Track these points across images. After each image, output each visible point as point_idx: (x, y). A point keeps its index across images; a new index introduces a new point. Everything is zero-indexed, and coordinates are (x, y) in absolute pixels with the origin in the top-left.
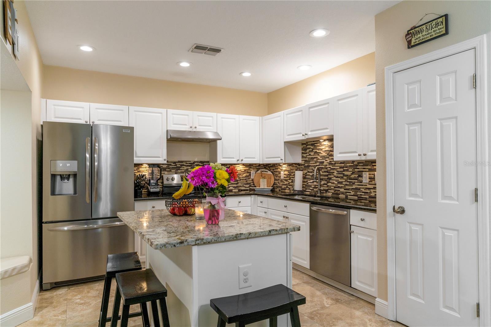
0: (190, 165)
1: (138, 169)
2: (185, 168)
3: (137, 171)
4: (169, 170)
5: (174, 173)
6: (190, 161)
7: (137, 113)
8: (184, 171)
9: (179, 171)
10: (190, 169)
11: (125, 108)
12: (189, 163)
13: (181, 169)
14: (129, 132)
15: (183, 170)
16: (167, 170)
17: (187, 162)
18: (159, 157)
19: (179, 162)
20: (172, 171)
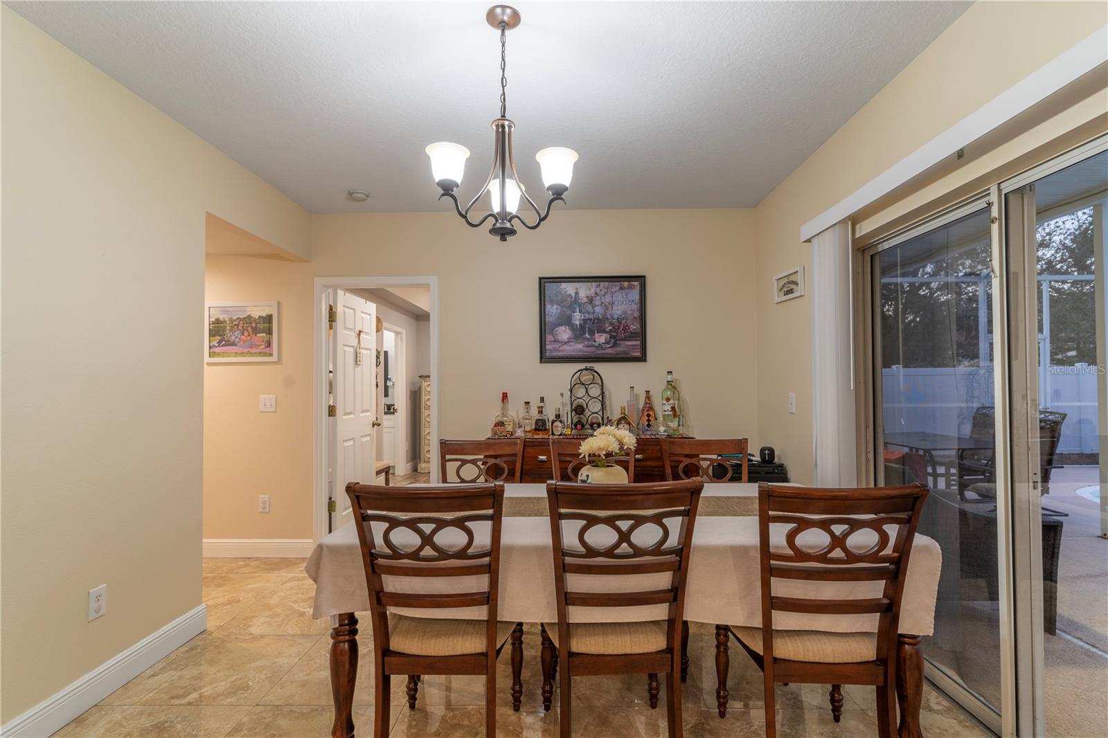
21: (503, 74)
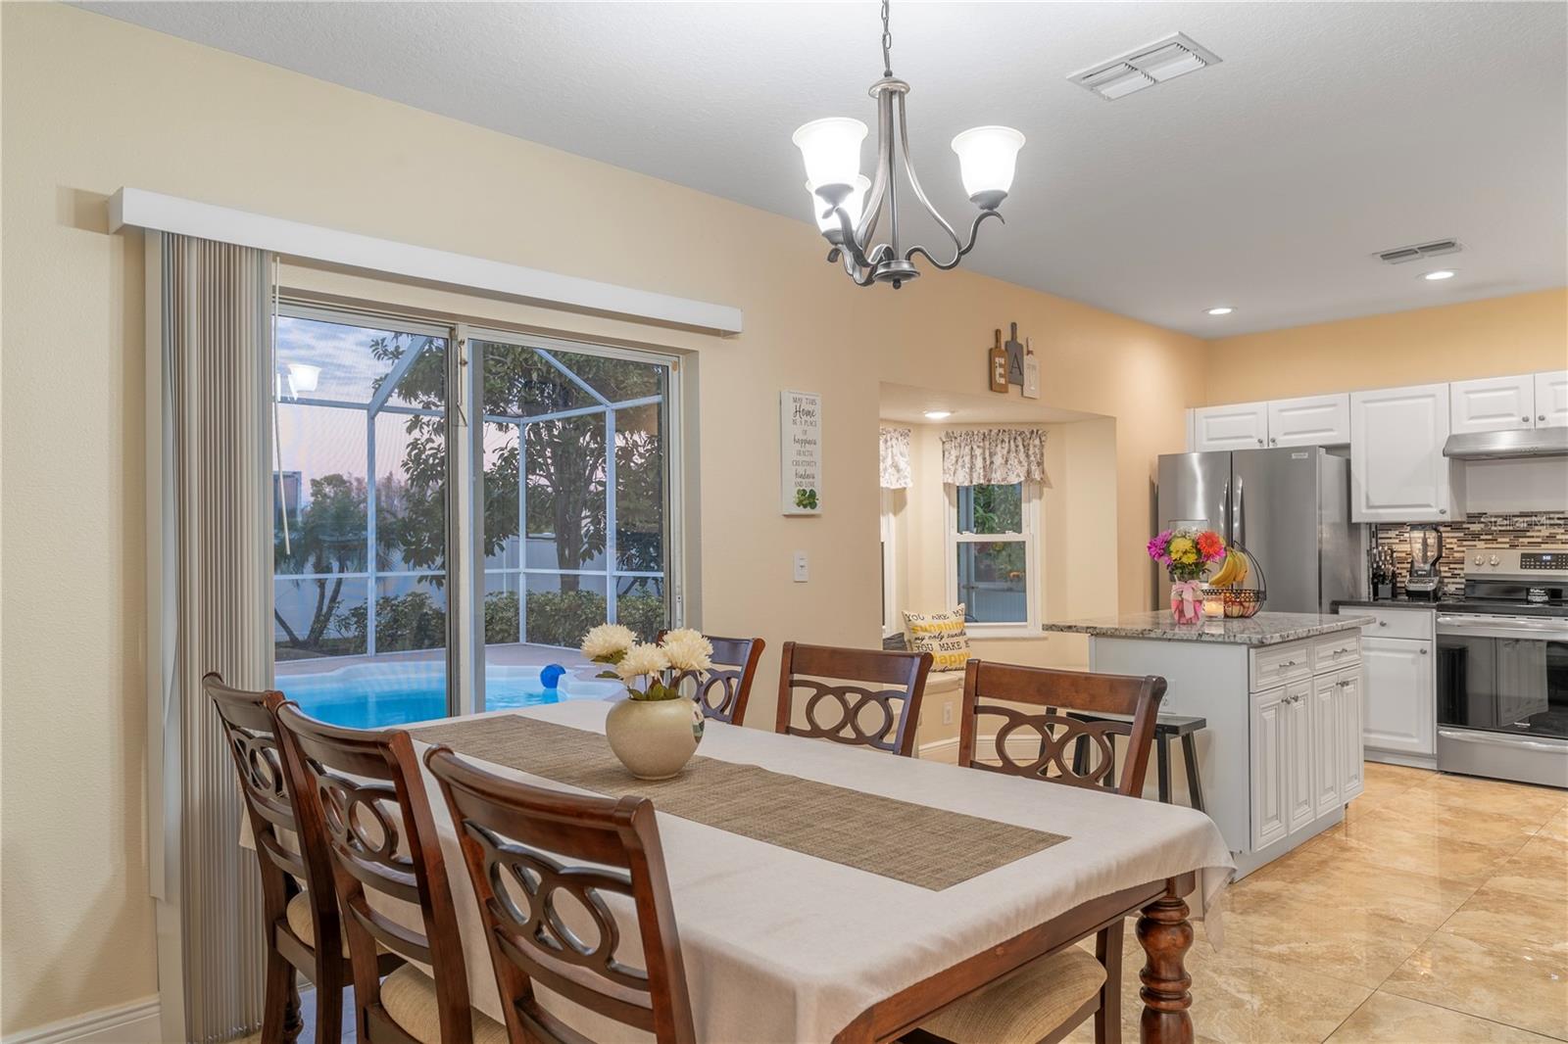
0: (1561, 522)
1: (1401, 534)
2: (1545, 532)
3: (1397, 541)
4: (1490, 537)
5: (1508, 546)
6: (1563, 513)
7: (1368, 405)
8: (1540, 540)
9: (1521, 540)
10: (1562, 534)
11: (1341, 398)
12: (1559, 519)
13: (1528, 534)
14: (1306, 457)
15: (1538, 537)
16: (1482, 537)
17: (1552, 516)
18: (1429, 506)
19: (1523, 515)
20: (1500, 540)
21: (886, 29)
